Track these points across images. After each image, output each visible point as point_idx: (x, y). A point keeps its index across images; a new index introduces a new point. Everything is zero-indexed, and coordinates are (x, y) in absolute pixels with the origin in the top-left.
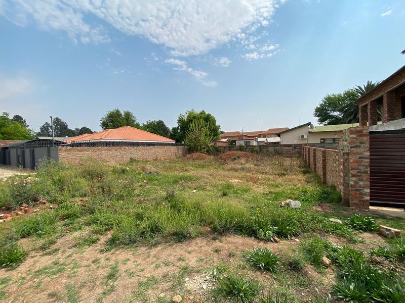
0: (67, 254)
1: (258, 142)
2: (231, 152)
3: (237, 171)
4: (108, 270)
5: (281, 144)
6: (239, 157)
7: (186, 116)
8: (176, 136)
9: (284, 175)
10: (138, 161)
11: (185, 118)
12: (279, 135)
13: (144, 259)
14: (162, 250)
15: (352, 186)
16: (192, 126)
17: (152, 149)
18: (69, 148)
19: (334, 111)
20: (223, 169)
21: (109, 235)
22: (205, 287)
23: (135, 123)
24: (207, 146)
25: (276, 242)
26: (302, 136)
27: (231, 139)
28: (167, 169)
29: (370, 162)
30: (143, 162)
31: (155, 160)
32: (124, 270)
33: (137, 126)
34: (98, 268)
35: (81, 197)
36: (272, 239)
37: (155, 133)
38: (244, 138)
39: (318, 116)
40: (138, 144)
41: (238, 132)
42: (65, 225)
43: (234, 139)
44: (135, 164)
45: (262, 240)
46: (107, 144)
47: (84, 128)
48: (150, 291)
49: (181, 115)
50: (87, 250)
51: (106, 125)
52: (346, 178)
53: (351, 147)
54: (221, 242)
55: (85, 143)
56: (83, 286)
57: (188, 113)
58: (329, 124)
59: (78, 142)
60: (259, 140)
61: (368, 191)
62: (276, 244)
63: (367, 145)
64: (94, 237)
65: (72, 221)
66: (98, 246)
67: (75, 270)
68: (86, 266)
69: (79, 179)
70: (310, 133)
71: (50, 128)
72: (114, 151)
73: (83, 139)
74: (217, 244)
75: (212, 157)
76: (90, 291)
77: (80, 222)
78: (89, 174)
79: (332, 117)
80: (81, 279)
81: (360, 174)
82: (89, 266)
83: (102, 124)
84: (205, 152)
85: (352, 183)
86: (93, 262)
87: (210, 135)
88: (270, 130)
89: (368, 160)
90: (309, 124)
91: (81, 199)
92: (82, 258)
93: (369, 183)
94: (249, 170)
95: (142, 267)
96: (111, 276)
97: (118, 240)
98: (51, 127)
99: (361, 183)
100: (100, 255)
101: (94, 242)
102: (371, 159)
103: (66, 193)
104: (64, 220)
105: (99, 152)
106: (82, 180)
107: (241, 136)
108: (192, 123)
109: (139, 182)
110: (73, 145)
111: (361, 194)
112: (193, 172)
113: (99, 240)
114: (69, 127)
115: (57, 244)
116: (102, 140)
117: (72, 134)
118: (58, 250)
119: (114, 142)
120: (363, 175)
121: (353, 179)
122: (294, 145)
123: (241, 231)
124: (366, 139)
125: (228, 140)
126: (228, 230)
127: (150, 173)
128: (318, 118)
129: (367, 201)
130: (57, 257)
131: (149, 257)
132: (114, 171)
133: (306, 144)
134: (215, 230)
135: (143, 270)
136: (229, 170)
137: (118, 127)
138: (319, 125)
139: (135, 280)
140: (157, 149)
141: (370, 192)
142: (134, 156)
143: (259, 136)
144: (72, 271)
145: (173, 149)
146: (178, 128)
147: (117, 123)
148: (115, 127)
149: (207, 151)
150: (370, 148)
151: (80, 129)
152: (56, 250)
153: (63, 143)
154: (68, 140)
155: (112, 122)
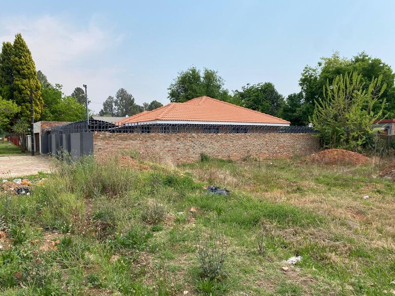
7: (319, 71)
8: (295, 111)
10: (213, 160)
11: (318, 74)
16: (332, 89)
17: (240, 139)
23: (221, 91)
24: (366, 133)
33: (224, 97)
49: (307, 70)
51: (175, 96)
57: (323, 62)
71: (114, 104)
73: (134, 121)
75: (375, 160)
83: (170, 95)
84: (359, 148)
87: (375, 109)
98: (116, 102)
105: (151, 143)
108: (331, 83)
116: (158, 122)
140: (250, 138)
142: (208, 151)
145: (286, 139)
146: (300, 95)
147: (192, 91)
151: (149, 104)
155: (185, 90)
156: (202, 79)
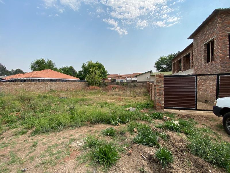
0: (9, 139)
1: (127, 80)
2: (111, 86)
3: (113, 96)
4: (33, 144)
5: (138, 81)
6: (115, 88)
8: (81, 76)
9: (135, 97)
10: (55, 91)
11: (87, 65)
12: (137, 77)
13: (53, 138)
14: (63, 133)
15: (157, 100)
16: (91, 70)
17: (65, 84)
18: (7, 83)
19: (164, 65)
20: (106, 94)
21: (34, 129)
22: (80, 145)
24: (99, 82)
25: (119, 125)
26: (148, 77)
27: (113, 78)
28: (73, 95)
29: (164, 90)
30: (58, 91)
31: (67, 90)
32: (41, 143)
33: (56, 70)
34: (27, 143)
35: (16, 111)
36: (117, 124)
37: (68, 74)
38: (121, 78)
39: (156, 67)
40: (55, 81)
41: (117, 75)
42: (6, 126)
43: (115, 78)
44: (53, 92)
45: (113, 125)
46: (34, 80)
47: (18, 69)
48: (53, 149)
49: (84, 64)
50: (21, 137)
51: (34, 68)
52: (155, 97)
53: (157, 83)
54: (93, 127)
55: (18, 80)
56: (18, 151)
57: (88, 62)
58: (161, 71)
59: (13, 79)
60: (128, 79)
61: (163, 102)
62: (118, 126)
63: (163, 82)
64: (25, 131)
65: (11, 124)
66: (27, 134)
67: (14, 145)
68: (20, 143)
69: (15, 102)
70: (151, 76)
72: (39, 85)
73: (17, 77)
74: (92, 128)
75: (101, 88)
76: (22, 152)
77: (16, 125)
78: (22, 99)
79: (162, 68)
80: (18, 148)
81: (160, 95)
82: (22, 143)
83: (31, 67)
85: (157, 99)
86: (25, 141)
87: (101, 76)
88: (134, 74)
89: (163, 89)
90: (151, 71)
91: (17, 113)
92: (18, 140)
93: (163, 99)
94: (120, 95)
95: (50, 141)
96: (34, 146)
97: (39, 131)
99: (161, 99)
100: (28, 138)
101: (25, 133)
102: (164, 88)
103: (7, 110)
104: (6, 124)
105: (28, 86)
106: (17, 102)
107: (118, 77)
108: (90, 68)
109: (54, 103)
110: (10, 81)
111: (161, 104)
112: (89, 97)
113: (28, 132)
114: (7, 69)
115: (3, 135)
116: (31, 78)
117: (9, 73)
118: (4, 137)
119: (40, 79)
120: (161, 95)
121: (158, 97)
122: (143, 82)
123: (104, 122)
124: (162, 79)
125: (111, 79)
126: (98, 122)
127: (62, 97)
128: (156, 68)
129: (163, 107)
130: (3, 141)
131: (55, 136)
132: (39, 97)
133: (149, 82)
134: (92, 123)
135: (51, 142)
136: (109, 95)
137: (42, 70)
138: (156, 72)
139: (46, 146)
140: (68, 84)
141: (164, 103)
142: (53, 88)
143: (128, 77)
144: (13, 146)
145: (79, 84)
146: (82, 71)
147: (42, 67)
148: (40, 69)
149: (99, 85)
150: (164, 83)
151: (15, 70)
152: (3, 138)
153: (3, 80)
154: (6, 77)
155: (38, 66)
156: (46, 63)
